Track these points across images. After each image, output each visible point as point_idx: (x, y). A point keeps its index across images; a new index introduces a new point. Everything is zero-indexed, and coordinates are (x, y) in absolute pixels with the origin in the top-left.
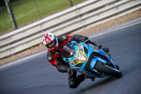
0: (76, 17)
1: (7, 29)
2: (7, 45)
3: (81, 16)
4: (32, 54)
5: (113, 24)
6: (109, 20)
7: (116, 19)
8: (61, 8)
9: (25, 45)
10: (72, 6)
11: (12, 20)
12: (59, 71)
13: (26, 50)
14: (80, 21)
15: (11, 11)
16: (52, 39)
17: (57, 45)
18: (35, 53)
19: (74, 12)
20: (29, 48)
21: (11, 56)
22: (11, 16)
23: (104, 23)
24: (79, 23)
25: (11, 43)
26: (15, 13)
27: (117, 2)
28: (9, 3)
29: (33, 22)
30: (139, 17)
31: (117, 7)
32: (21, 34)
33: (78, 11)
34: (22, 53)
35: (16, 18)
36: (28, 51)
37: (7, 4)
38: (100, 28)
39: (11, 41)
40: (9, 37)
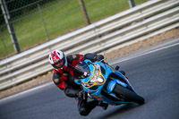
0: (94, 38)
1: (7, 53)
2: (7, 73)
3: (100, 36)
4: (38, 85)
5: (141, 47)
6: (136, 41)
8: (76, 26)
9: (30, 73)
10: (90, 24)
11: (13, 41)
12: (68, 95)
13: (31, 79)
14: (100, 43)
15: (12, 30)
16: (61, 57)
17: (66, 64)
18: (42, 84)
19: (93, 32)
20: (35, 77)
21: (11, 87)
22: (11, 36)
23: (130, 46)
24: (98, 46)
25: (12, 71)
26: (16, 32)
28: (9, 20)
29: (40, 44)
30: (173, 38)
31: (146, 25)
32: (25, 59)
33: (97, 30)
34: (26, 83)
35: (19, 39)
36: (34, 80)
37: (7, 22)
38: (125, 52)
39: (12, 68)
40: (9, 63)
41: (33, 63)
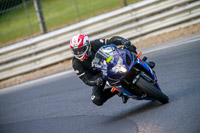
0: (131, 22)
2: (30, 55)
3: (137, 20)
4: (65, 70)
5: (182, 34)
6: (177, 27)
7: (187, 27)
9: (56, 56)
10: (126, 5)
11: (39, 20)
13: (56, 63)
14: (136, 28)
15: (40, 7)
19: (129, 15)
20: (62, 62)
22: (38, 14)
23: (170, 33)
25: (37, 53)
26: (44, 10)
27: (190, 3)
32: (51, 41)
33: (134, 13)
35: (46, 18)
36: (60, 65)
38: (164, 39)
39: (37, 50)
40: (34, 44)
41: (60, 45)
